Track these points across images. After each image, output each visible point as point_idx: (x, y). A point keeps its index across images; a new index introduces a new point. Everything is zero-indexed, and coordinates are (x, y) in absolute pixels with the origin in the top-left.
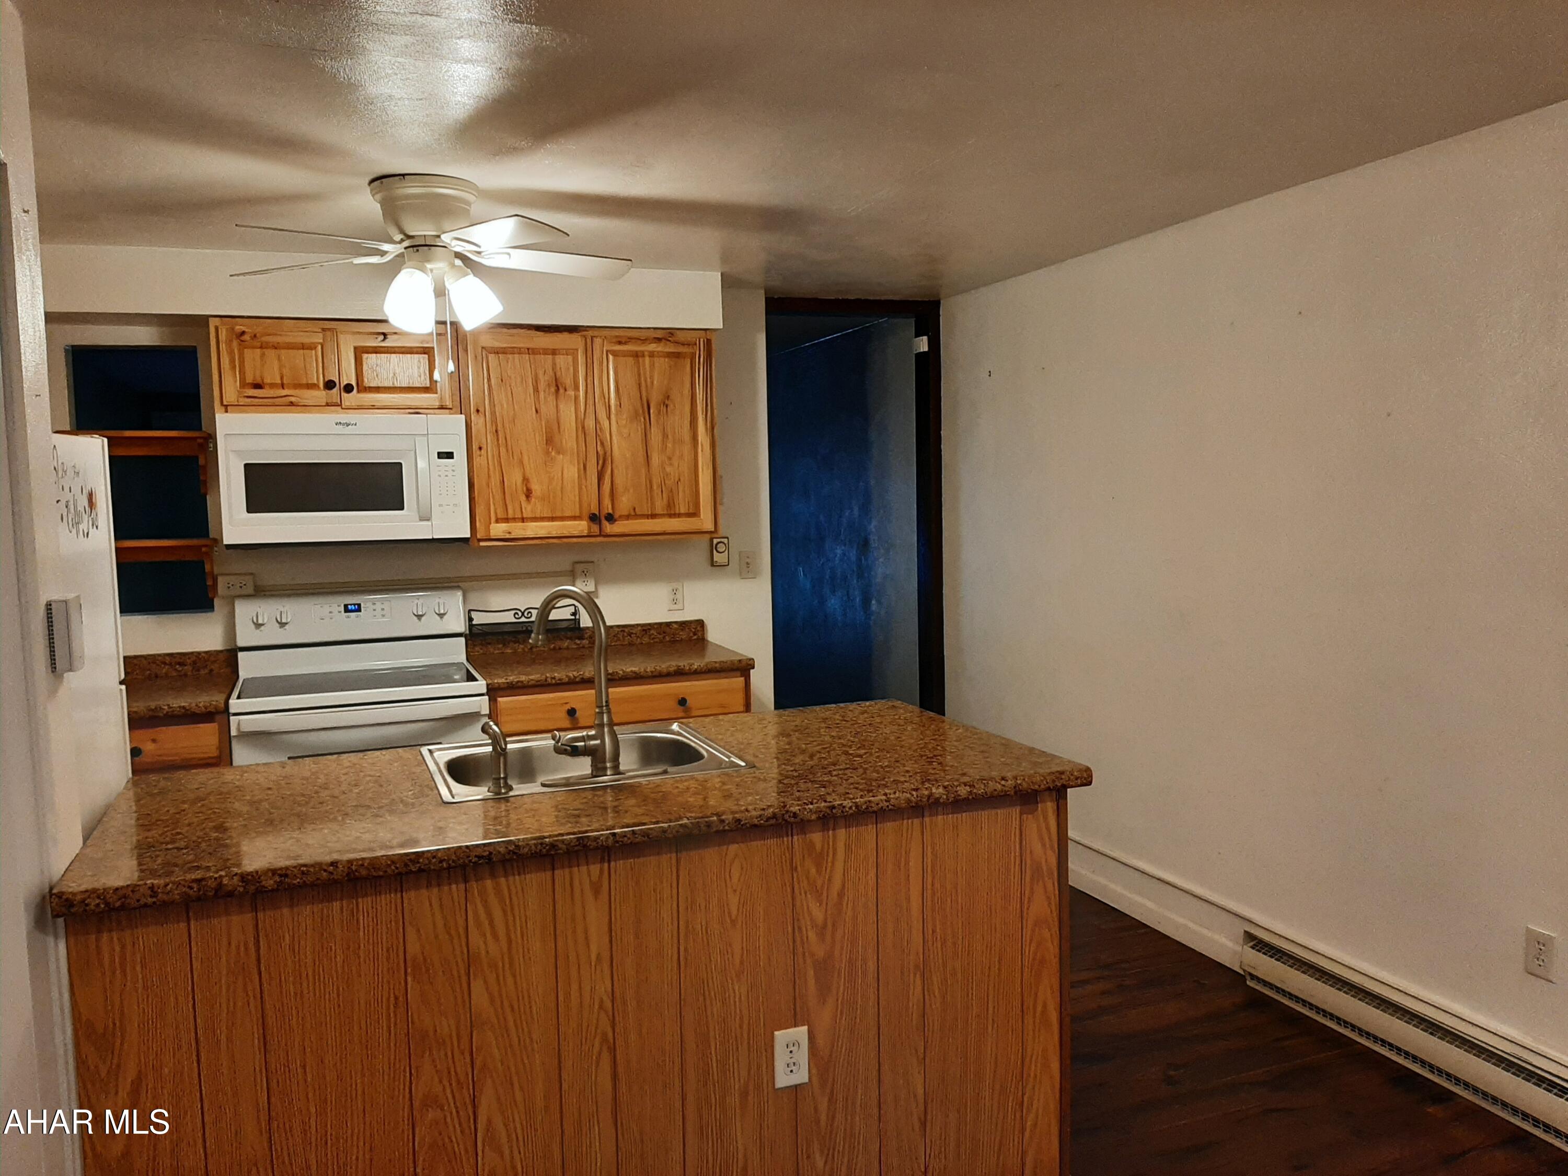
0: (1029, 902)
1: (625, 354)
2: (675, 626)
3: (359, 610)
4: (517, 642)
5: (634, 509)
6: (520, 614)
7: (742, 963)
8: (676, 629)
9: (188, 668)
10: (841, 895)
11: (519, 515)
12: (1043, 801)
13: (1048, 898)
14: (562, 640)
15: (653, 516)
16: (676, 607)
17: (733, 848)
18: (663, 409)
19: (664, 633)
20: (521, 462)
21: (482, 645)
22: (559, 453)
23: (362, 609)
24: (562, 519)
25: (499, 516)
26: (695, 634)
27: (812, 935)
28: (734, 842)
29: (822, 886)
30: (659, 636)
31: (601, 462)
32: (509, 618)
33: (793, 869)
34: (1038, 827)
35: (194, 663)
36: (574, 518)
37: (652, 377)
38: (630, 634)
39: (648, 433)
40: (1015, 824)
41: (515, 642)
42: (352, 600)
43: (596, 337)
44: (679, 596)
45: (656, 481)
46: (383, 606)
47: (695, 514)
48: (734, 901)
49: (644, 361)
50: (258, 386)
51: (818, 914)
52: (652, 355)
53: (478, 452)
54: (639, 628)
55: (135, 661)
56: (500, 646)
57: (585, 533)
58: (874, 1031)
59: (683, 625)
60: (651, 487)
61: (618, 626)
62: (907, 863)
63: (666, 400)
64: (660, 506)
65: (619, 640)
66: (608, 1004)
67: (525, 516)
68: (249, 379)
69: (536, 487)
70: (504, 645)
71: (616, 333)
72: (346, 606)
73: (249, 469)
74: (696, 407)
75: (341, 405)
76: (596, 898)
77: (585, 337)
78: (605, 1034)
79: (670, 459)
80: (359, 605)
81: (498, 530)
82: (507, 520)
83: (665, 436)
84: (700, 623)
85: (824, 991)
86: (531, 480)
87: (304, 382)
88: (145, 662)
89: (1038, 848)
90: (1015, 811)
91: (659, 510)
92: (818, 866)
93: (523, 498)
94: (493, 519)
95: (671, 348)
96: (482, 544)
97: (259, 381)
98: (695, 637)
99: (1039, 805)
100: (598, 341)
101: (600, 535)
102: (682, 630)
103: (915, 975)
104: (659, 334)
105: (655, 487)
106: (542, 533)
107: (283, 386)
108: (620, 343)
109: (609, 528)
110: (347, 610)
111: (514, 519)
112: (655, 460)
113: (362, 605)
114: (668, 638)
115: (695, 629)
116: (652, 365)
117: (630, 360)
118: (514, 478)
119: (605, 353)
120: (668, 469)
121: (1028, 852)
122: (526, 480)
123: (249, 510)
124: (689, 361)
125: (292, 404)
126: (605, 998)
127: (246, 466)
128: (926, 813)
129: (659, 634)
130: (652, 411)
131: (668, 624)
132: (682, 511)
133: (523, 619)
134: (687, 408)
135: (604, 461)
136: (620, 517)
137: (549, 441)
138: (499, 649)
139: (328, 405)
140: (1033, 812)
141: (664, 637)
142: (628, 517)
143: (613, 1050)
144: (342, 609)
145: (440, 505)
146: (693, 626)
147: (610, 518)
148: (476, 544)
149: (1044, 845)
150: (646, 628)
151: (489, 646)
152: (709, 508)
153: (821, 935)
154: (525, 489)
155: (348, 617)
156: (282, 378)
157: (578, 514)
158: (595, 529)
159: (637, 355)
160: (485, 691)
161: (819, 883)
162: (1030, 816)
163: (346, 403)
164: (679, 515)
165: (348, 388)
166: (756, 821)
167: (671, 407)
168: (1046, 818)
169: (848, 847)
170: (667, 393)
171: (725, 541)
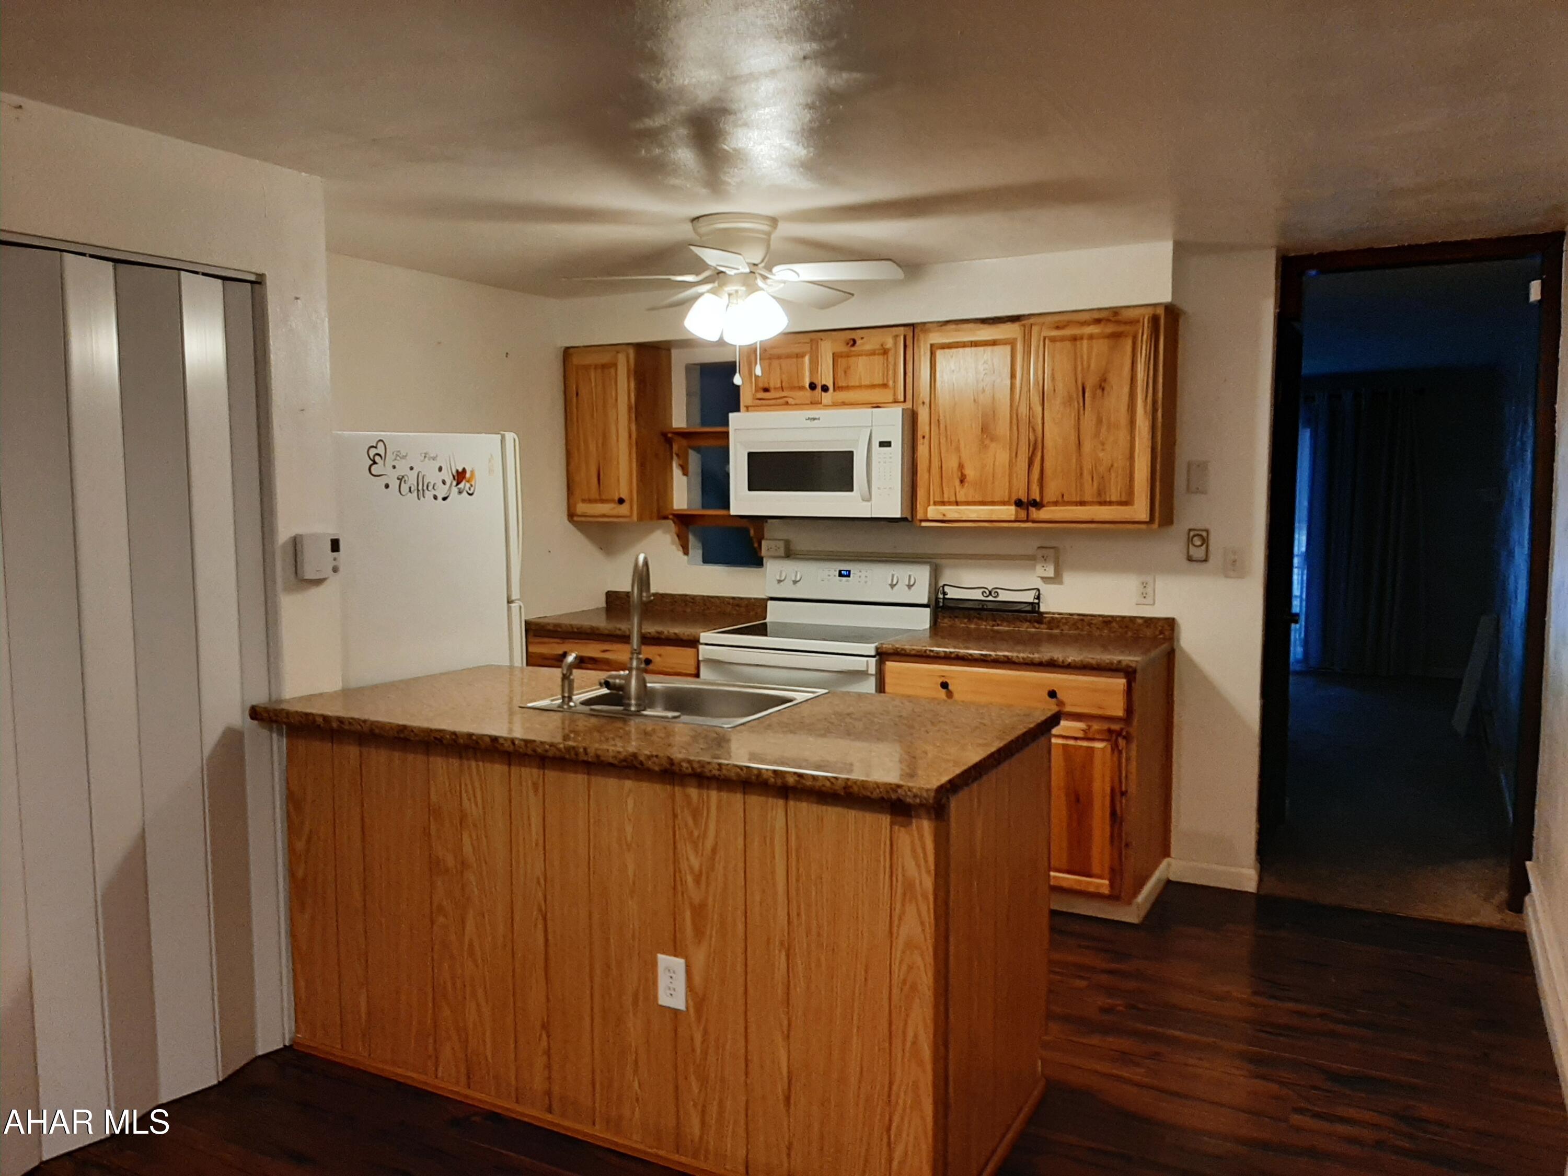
0: (900, 919)
1: (1062, 339)
2: (1140, 621)
3: (848, 576)
4: (980, 619)
5: (1063, 495)
6: (988, 593)
7: (634, 884)
8: (1140, 625)
9: (743, 610)
10: (714, 850)
11: (953, 499)
12: (918, 817)
13: (922, 923)
14: (1021, 621)
15: (1082, 503)
16: (1145, 601)
17: (628, 784)
18: (1099, 392)
19: (1127, 627)
20: (958, 449)
21: (950, 617)
22: (992, 440)
23: (851, 575)
24: (993, 503)
25: (936, 499)
26: (1161, 633)
27: (690, 879)
28: (629, 778)
29: (698, 837)
30: (1120, 630)
31: (1031, 449)
32: (977, 595)
33: (675, 816)
34: (912, 842)
35: (747, 606)
36: (1004, 503)
37: (1089, 359)
38: (1090, 624)
39: (1081, 418)
40: (886, 832)
41: (979, 619)
42: (845, 566)
43: (1035, 324)
44: (1149, 590)
45: (1087, 466)
46: (866, 574)
47: (1127, 502)
48: (629, 829)
49: (1082, 344)
50: (766, 390)
51: (695, 862)
52: (1091, 337)
53: (922, 440)
54: (1101, 619)
55: (712, 600)
56: (966, 620)
57: (1013, 518)
58: (741, 990)
59: (1149, 621)
60: (1081, 474)
61: (1079, 615)
62: (772, 839)
63: (1102, 385)
64: (1089, 493)
65: (1077, 628)
66: (542, 882)
67: (959, 500)
68: (761, 385)
69: (970, 472)
70: (969, 620)
71: (1057, 318)
72: (840, 572)
73: (751, 455)
74: (1136, 389)
75: (821, 403)
76: (536, 795)
77: (1024, 326)
78: (539, 906)
79: (1103, 444)
80: (849, 571)
81: (933, 512)
82: (943, 503)
83: (1099, 421)
84: (1171, 623)
85: (699, 933)
86: (965, 465)
87: (796, 385)
88: (718, 602)
89: (910, 865)
90: (885, 820)
91: (1088, 498)
92: (695, 818)
93: (957, 482)
94: (932, 502)
95: (1110, 329)
96: (924, 524)
97: (766, 386)
98: (1161, 636)
99: (914, 821)
100: (1035, 330)
101: (1027, 521)
102: (1147, 627)
103: (780, 951)
104: (1097, 315)
105: (1085, 473)
106: (973, 516)
107: (782, 389)
108: (1058, 328)
109: (1035, 513)
110: (841, 575)
111: (950, 503)
112: (1087, 447)
113: (852, 572)
114: (1130, 634)
115: (1163, 627)
116: (1090, 348)
117: (1068, 344)
118: (951, 464)
119: (1042, 339)
120: (1101, 455)
121: (900, 870)
122: (961, 467)
123: (750, 489)
124: (1129, 342)
125: (787, 403)
126: (541, 877)
127: (750, 454)
128: (791, 796)
129: (1120, 627)
130: (1087, 395)
131: (1132, 619)
132: (1114, 499)
133: (990, 598)
134: (1126, 389)
135: (1036, 449)
136: (1048, 502)
137: (984, 429)
138: (965, 624)
139: (812, 403)
140: (906, 825)
141: (1126, 633)
142: (1056, 503)
143: (545, 919)
144: (837, 573)
145: (879, 488)
146: (1160, 623)
147: (1037, 505)
148: (918, 523)
149: (918, 866)
150: (1107, 621)
151: (956, 620)
152: (1144, 497)
153: (697, 881)
154: (960, 474)
155: (841, 581)
156: (782, 382)
157: (1006, 499)
158: (1023, 514)
159: (1075, 339)
160: (873, 653)
161: (696, 833)
162: (902, 829)
163: (825, 401)
164: (1110, 503)
165: (825, 389)
166: (611, 760)
167: (1107, 388)
168: (921, 837)
169: (719, 808)
170: (1104, 374)
171: (1204, 534)
